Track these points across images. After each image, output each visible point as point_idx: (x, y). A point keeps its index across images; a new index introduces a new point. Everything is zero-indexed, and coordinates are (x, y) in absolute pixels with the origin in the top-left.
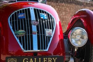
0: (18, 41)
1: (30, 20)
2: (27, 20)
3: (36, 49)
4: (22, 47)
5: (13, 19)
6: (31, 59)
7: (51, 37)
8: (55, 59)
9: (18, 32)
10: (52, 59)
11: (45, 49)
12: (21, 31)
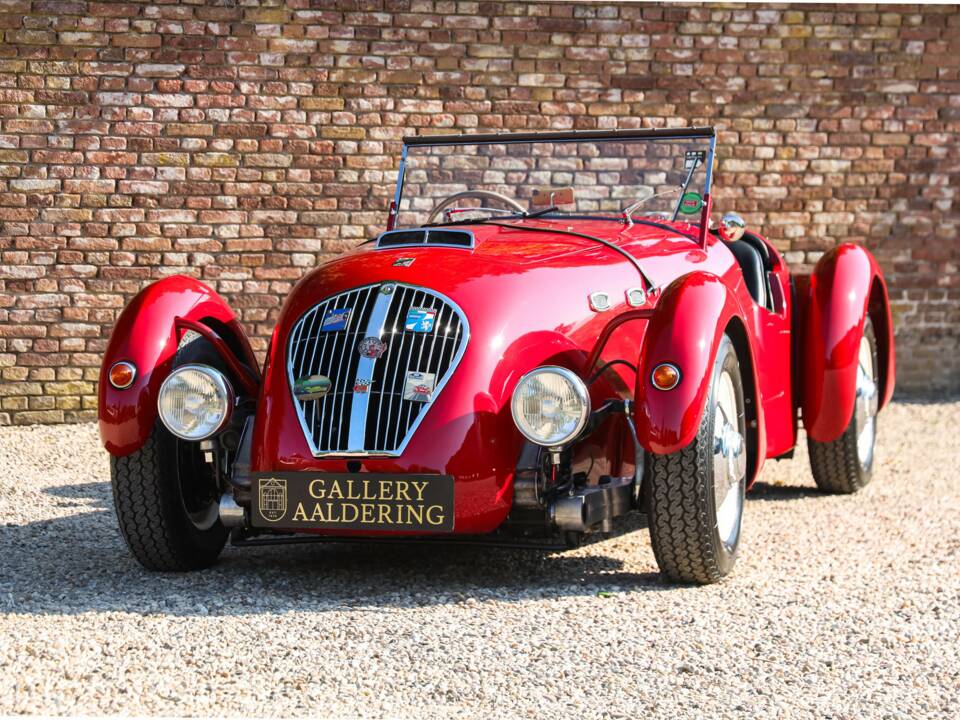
0: (301, 414)
1: (361, 337)
2: (351, 337)
3: (356, 446)
4: (309, 437)
5: (305, 335)
6: (336, 483)
7: (424, 404)
8: (420, 486)
9: (305, 383)
10: (412, 486)
11: (390, 447)
12: (318, 379)
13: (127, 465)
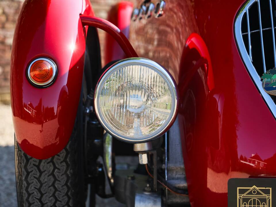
13: (38, 167)
